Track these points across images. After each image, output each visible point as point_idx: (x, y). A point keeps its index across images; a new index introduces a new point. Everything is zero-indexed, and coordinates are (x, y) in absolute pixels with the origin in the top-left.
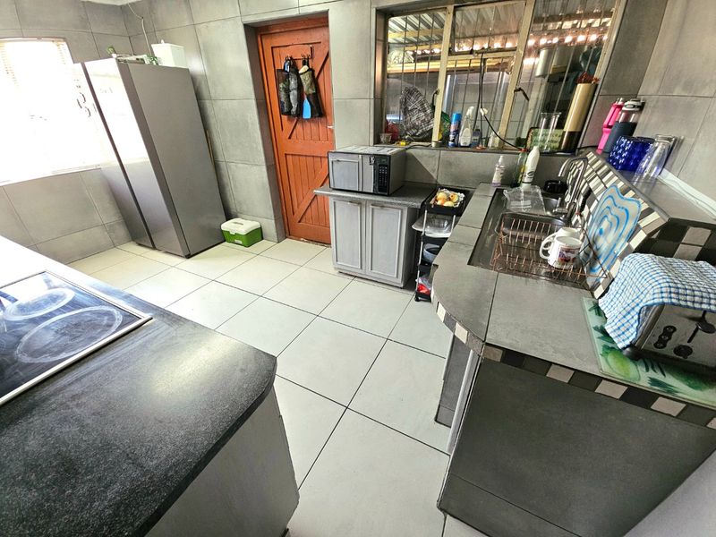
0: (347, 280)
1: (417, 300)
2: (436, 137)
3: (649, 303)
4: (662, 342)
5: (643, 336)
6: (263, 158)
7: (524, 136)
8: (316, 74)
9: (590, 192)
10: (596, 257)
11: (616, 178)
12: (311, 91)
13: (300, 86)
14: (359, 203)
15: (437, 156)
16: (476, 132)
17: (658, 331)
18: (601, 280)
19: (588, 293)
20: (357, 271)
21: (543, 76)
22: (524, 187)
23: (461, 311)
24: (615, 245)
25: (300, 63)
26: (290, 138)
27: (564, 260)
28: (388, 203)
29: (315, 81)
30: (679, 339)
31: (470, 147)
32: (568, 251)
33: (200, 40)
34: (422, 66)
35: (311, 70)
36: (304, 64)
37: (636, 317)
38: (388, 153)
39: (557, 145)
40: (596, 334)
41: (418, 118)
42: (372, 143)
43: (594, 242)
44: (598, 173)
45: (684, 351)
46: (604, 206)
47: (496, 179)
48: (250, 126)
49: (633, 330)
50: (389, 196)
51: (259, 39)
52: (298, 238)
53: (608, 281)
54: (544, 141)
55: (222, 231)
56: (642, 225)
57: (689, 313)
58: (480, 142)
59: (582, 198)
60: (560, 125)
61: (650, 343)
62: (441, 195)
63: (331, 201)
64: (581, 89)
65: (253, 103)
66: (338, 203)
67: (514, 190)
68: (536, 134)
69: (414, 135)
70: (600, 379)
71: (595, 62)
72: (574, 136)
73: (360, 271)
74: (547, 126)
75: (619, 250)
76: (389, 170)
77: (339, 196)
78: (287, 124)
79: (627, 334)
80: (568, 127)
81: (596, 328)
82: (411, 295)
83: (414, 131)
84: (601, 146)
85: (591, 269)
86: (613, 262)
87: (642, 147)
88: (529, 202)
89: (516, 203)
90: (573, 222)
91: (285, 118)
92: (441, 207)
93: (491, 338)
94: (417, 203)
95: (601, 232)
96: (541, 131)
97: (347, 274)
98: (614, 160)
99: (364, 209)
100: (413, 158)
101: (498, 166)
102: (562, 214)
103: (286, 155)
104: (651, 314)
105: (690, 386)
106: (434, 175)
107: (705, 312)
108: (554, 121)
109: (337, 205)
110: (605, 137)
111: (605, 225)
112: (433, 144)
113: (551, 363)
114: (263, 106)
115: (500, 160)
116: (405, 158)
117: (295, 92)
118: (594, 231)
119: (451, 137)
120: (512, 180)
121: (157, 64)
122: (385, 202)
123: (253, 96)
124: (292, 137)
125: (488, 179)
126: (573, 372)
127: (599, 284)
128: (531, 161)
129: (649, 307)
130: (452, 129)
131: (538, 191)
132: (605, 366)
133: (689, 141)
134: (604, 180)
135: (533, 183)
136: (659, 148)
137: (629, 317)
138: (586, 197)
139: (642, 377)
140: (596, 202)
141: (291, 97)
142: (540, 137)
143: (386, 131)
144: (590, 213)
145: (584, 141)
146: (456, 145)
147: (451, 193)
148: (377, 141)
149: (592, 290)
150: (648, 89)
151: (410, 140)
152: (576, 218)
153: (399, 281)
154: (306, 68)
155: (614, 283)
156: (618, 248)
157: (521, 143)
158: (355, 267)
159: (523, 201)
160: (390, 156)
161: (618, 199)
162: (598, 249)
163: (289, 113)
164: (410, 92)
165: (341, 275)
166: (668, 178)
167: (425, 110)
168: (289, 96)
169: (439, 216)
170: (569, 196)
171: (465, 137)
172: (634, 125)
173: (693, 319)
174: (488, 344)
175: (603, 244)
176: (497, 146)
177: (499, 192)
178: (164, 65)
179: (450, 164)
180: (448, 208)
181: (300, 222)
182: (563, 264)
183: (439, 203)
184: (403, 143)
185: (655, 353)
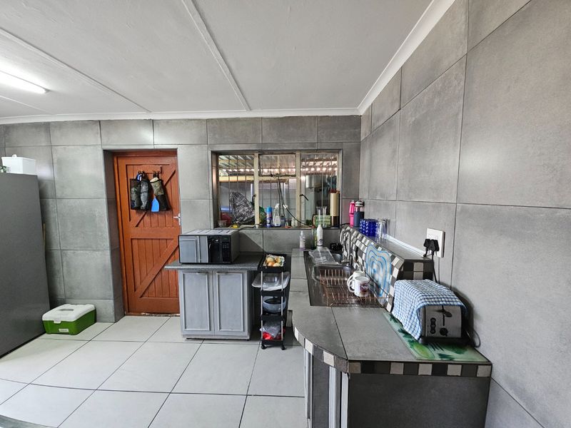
0: (196, 344)
1: (264, 348)
2: (257, 221)
3: (419, 307)
4: (433, 330)
5: (424, 328)
6: (107, 243)
7: (310, 219)
8: (165, 183)
9: (357, 249)
10: (378, 287)
11: (368, 241)
12: (160, 194)
13: (150, 190)
14: (207, 272)
15: (261, 234)
16: (282, 217)
17: (429, 323)
18: (387, 300)
19: (383, 309)
20: (205, 333)
21: (310, 188)
22: (319, 248)
23: (323, 341)
24: (386, 278)
25: (151, 176)
26: (137, 226)
27: (364, 291)
28: (232, 269)
29: (163, 187)
30: (439, 325)
31: (281, 227)
32: (364, 285)
33: (54, 156)
34: (234, 179)
35: (161, 181)
36: (154, 176)
37: (416, 317)
38: (228, 234)
39: (329, 223)
40: (401, 335)
41: (244, 211)
42: (212, 227)
43: (373, 277)
44: (358, 238)
45: (444, 331)
46: (370, 257)
47: (302, 245)
48: (97, 219)
49: (417, 326)
50: (231, 264)
51: (115, 159)
52: (138, 313)
53: (391, 299)
54: (322, 221)
55: (43, 322)
56: (394, 265)
57: (437, 308)
58: (286, 223)
59: (354, 253)
60: (328, 213)
61: (428, 332)
62: (269, 259)
63: (180, 274)
64: (332, 195)
65: (104, 201)
66: (187, 275)
67: (314, 251)
68: (317, 218)
69: (242, 221)
70: (418, 364)
71: (335, 183)
72: (337, 219)
73: (209, 333)
74: (322, 214)
75: (389, 280)
76: (230, 245)
77: (188, 269)
78: (136, 216)
79: (416, 329)
80: (332, 214)
81: (399, 331)
82: (258, 344)
83: (242, 218)
84: (352, 223)
85: (378, 294)
86: (389, 287)
87: (373, 224)
88: (325, 258)
89: (318, 259)
90: (355, 267)
91: (133, 212)
92: (272, 267)
93: (350, 356)
94: (254, 267)
95: (375, 271)
96: (319, 216)
97: (196, 339)
98: (363, 231)
99: (211, 277)
100: (245, 236)
101: (302, 236)
102: (347, 263)
103: (132, 239)
104: (422, 313)
105: (456, 352)
106: (261, 246)
107: (442, 306)
108: (325, 211)
109: (186, 277)
110: (352, 219)
111: (375, 267)
112: (257, 226)
113: (391, 362)
114: (113, 203)
115: (302, 234)
116: (238, 236)
117: (146, 194)
118: (370, 271)
119: (268, 221)
120: (311, 245)
121: (5, 172)
122: (230, 269)
123: (105, 196)
124: (139, 225)
125: (298, 246)
126: (403, 364)
127: (386, 303)
128: (319, 233)
129: (419, 309)
130: (268, 216)
131: (328, 250)
132: (416, 354)
133: (392, 221)
134: (363, 241)
135: (323, 246)
136: (381, 224)
137: (412, 318)
138: (356, 252)
139: (434, 354)
140: (364, 255)
141: (142, 198)
142: (320, 220)
143: (222, 219)
144: (363, 261)
145: (343, 221)
146: (272, 226)
147: (275, 257)
148: (216, 226)
149: (385, 307)
150: (363, 195)
151: (239, 224)
152: (355, 265)
153: (246, 335)
154: (156, 179)
155: (395, 300)
156: (388, 279)
157: (309, 223)
158: (204, 330)
159: (322, 257)
160: (230, 236)
161: (376, 252)
162: (377, 281)
163: (138, 209)
164: (236, 195)
165: (190, 341)
166: (390, 238)
167: (247, 206)
168: (140, 197)
169: (269, 274)
170: (345, 251)
171: (277, 221)
172: (363, 213)
173: (439, 311)
174: (350, 361)
175: (379, 277)
176: (297, 225)
177: (306, 254)
178: (11, 172)
179: (270, 238)
180: (277, 267)
181: (141, 297)
182: (364, 294)
183: (270, 265)
184: (235, 226)
185: (433, 337)
